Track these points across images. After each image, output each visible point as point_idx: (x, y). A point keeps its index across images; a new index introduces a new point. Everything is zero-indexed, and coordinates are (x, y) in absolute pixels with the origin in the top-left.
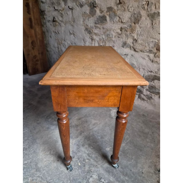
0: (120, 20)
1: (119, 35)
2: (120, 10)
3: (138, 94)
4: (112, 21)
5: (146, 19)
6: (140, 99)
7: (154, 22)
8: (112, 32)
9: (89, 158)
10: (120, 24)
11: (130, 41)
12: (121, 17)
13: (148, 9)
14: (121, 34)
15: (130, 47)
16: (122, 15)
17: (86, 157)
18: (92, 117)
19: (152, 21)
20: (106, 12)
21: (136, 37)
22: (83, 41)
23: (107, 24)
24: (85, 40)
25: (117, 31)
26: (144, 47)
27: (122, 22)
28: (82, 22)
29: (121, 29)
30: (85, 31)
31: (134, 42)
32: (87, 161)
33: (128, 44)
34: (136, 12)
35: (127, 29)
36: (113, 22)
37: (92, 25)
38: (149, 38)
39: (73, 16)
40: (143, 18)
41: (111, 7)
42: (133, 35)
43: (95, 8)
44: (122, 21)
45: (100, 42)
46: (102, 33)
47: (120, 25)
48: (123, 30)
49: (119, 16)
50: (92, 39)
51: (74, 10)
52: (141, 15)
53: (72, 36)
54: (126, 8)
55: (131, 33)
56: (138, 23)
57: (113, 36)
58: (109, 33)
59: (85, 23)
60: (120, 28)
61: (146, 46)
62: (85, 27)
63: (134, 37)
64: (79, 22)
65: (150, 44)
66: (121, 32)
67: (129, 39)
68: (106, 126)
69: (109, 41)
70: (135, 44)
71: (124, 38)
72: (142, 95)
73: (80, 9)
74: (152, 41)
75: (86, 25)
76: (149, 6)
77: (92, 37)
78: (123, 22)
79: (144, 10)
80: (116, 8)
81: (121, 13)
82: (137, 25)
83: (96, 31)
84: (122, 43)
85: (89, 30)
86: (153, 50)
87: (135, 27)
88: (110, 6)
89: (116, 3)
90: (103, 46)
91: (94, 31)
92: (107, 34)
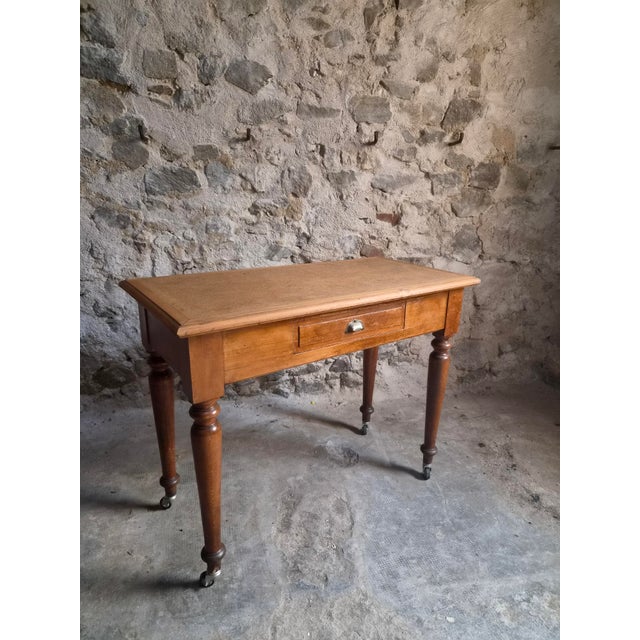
0: (246, 184)
2: (242, 156)
3: (338, 374)
4: (220, 190)
5: (323, 185)
6: (348, 386)
7: (345, 192)
8: (226, 220)
9: (444, 587)
10: (247, 194)
12: (250, 176)
13: (326, 163)
14: (257, 223)
15: (292, 257)
16: (253, 171)
17: (436, 591)
18: (309, 496)
19: (339, 190)
20: (190, 158)
21: (304, 230)
22: (85, 256)
23: (198, 194)
24: (102, 252)
25: (243, 216)
26: (331, 251)
27: (254, 190)
29: (255, 210)
30: (93, 217)
31: (302, 241)
32: (449, 597)
33: (286, 248)
34: (292, 168)
35: (274, 209)
36: (224, 188)
37: (131, 197)
38: (340, 230)
40: (316, 183)
41: (210, 147)
42: (296, 224)
43: (141, 144)
44: (256, 187)
45: (179, 252)
46: (184, 224)
47: (247, 197)
48: (262, 213)
49: (244, 174)
50: (139, 246)
52: (310, 176)
54: (263, 155)
55: (287, 218)
56: (306, 195)
57: (230, 228)
58: (214, 220)
59: (88, 191)
60: (249, 205)
61: (336, 250)
62: (92, 204)
63: (299, 229)
65: (345, 245)
66: (254, 216)
67: (286, 236)
68: (368, 493)
69: (217, 245)
70: (305, 246)
71: (269, 233)
72: (350, 374)
74: (350, 237)
75: (100, 195)
76: (326, 156)
77: (134, 237)
78: (259, 190)
79: (314, 163)
80: (227, 150)
81: (247, 165)
82: (301, 199)
83: (153, 217)
84: (265, 249)
85: (117, 214)
86: (355, 257)
87: (299, 205)
88: (206, 144)
89: (226, 135)
90: (193, 264)
91: (143, 218)
92: (207, 225)
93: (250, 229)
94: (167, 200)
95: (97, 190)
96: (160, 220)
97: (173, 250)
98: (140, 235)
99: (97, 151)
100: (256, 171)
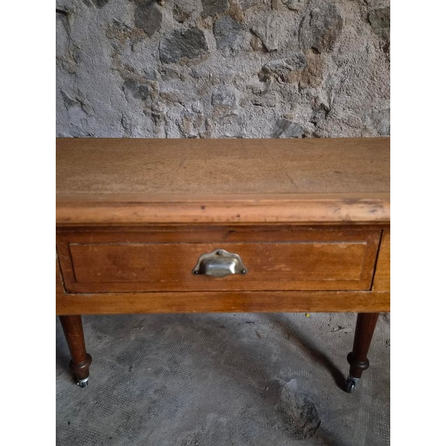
0: (256, 41)
1: (258, 98)
4: (228, 49)
5: (359, 31)
8: (231, 88)
10: (257, 56)
11: (301, 115)
12: (261, 31)
14: (266, 92)
15: (304, 136)
16: (265, 22)
19: (385, 37)
20: (199, 16)
21: (323, 99)
22: (119, 125)
23: (206, 58)
24: (128, 122)
25: (250, 83)
26: (358, 131)
27: (265, 50)
28: (107, 60)
29: (264, 75)
30: (123, 89)
31: (318, 115)
33: (296, 124)
34: (317, 10)
35: (287, 71)
36: (232, 50)
37: (148, 66)
39: (69, 38)
40: (349, 29)
42: (313, 91)
43: (156, 5)
44: (267, 45)
45: (188, 125)
46: (193, 94)
47: (257, 60)
48: (272, 79)
49: (254, 29)
50: (155, 118)
51: (73, 14)
52: (340, 18)
53: (76, 109)
55: (302, 84)
56: (331, 48)
57: (235, 99)
58: (219, 89)
59: (119, 62)
60: (258, 70)
61: (365, 128)
62: (122, 75)
63: (316, 99)
64: (97, 60)
65: (382, 121)
66: (263, 83)
67: (298, 108)
69: (221, 119)
70: (321, 122)
71: (278, 105)
73: (94, 11)
75: (127, 67)
77: (152, 110)
78: (270, 47)
82: (326, 57)
83: (167, 88)
84: (271, 125)
85: (139, 85)
87: (320, 64)
90: (198, 137)
91: (159, 89)
92: (213, 95)
93: (257, 99)
94: (177, 68)
95: (124, 61)
96: (172, 90)
97: (183, 124)
98: (156, 106)
99: (123, 20)
100: (268, 23)
